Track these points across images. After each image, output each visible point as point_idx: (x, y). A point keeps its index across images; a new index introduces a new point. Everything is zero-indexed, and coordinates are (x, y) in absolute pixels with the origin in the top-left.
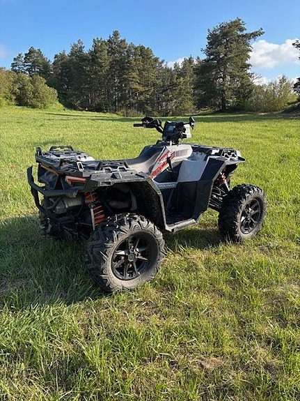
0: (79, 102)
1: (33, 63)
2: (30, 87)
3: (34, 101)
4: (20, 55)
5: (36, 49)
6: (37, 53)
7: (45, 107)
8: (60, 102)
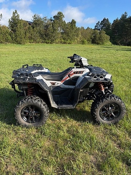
0: (120, 41)
1: (104, 25)
2: (98, 36)
3: (99, 41)
4: (99, 22)
5: (106, 18)
6: (106, 20)
7: (103, 44)
8: (110, 41)
